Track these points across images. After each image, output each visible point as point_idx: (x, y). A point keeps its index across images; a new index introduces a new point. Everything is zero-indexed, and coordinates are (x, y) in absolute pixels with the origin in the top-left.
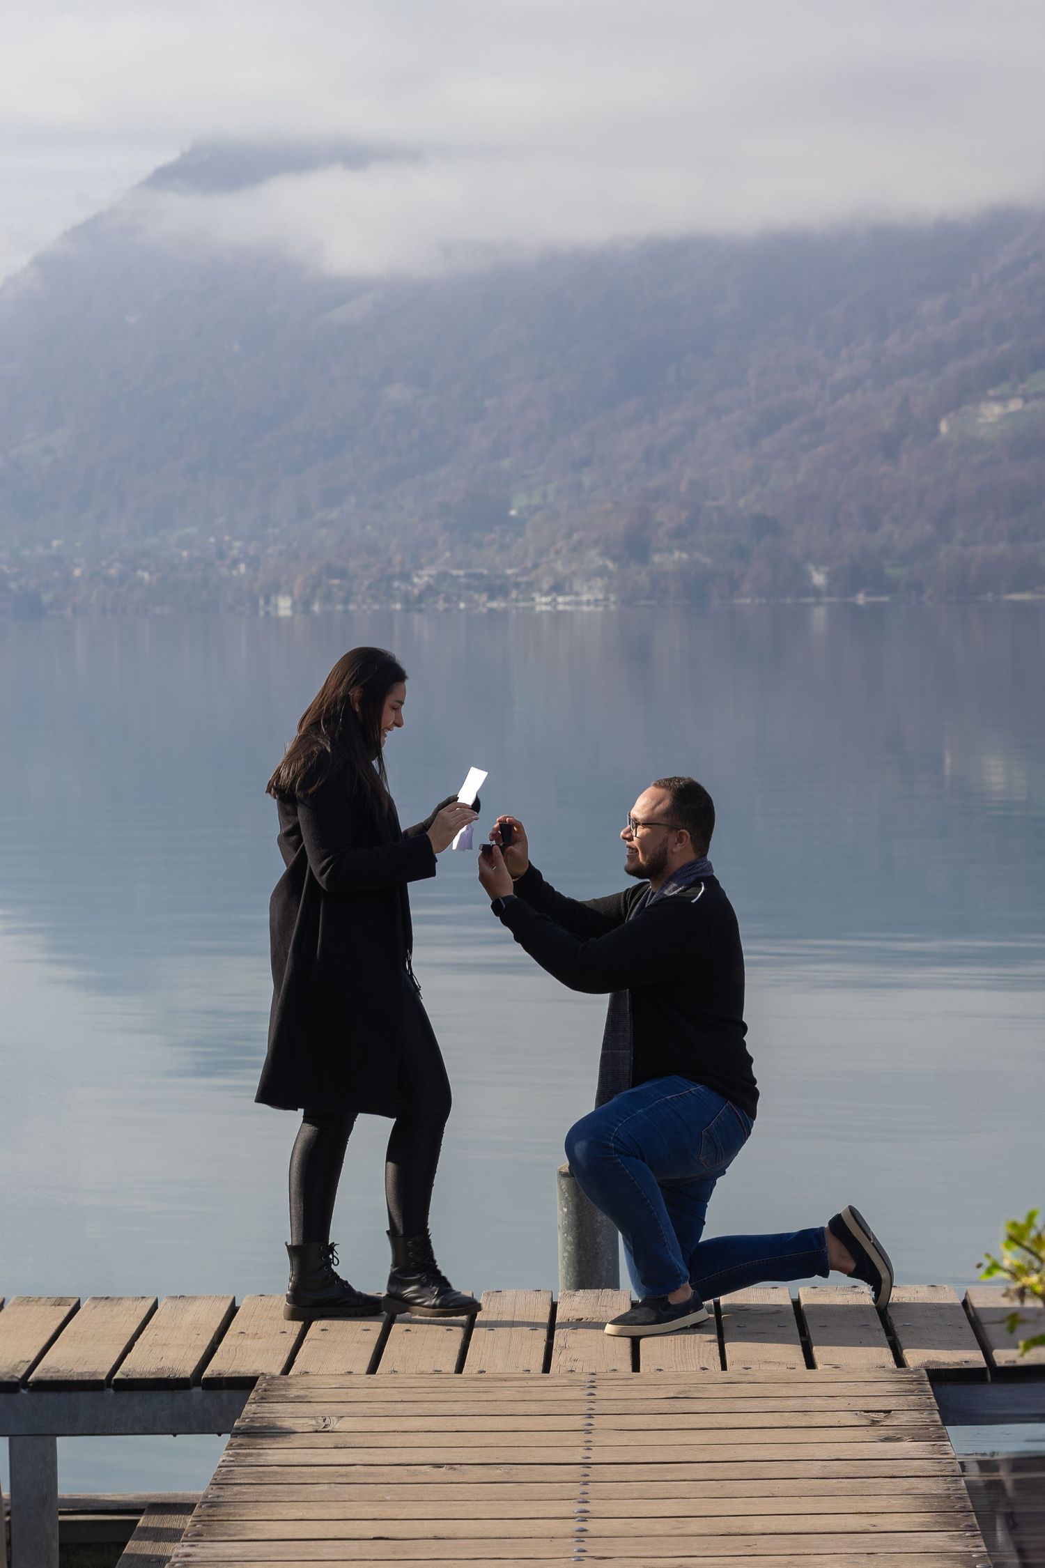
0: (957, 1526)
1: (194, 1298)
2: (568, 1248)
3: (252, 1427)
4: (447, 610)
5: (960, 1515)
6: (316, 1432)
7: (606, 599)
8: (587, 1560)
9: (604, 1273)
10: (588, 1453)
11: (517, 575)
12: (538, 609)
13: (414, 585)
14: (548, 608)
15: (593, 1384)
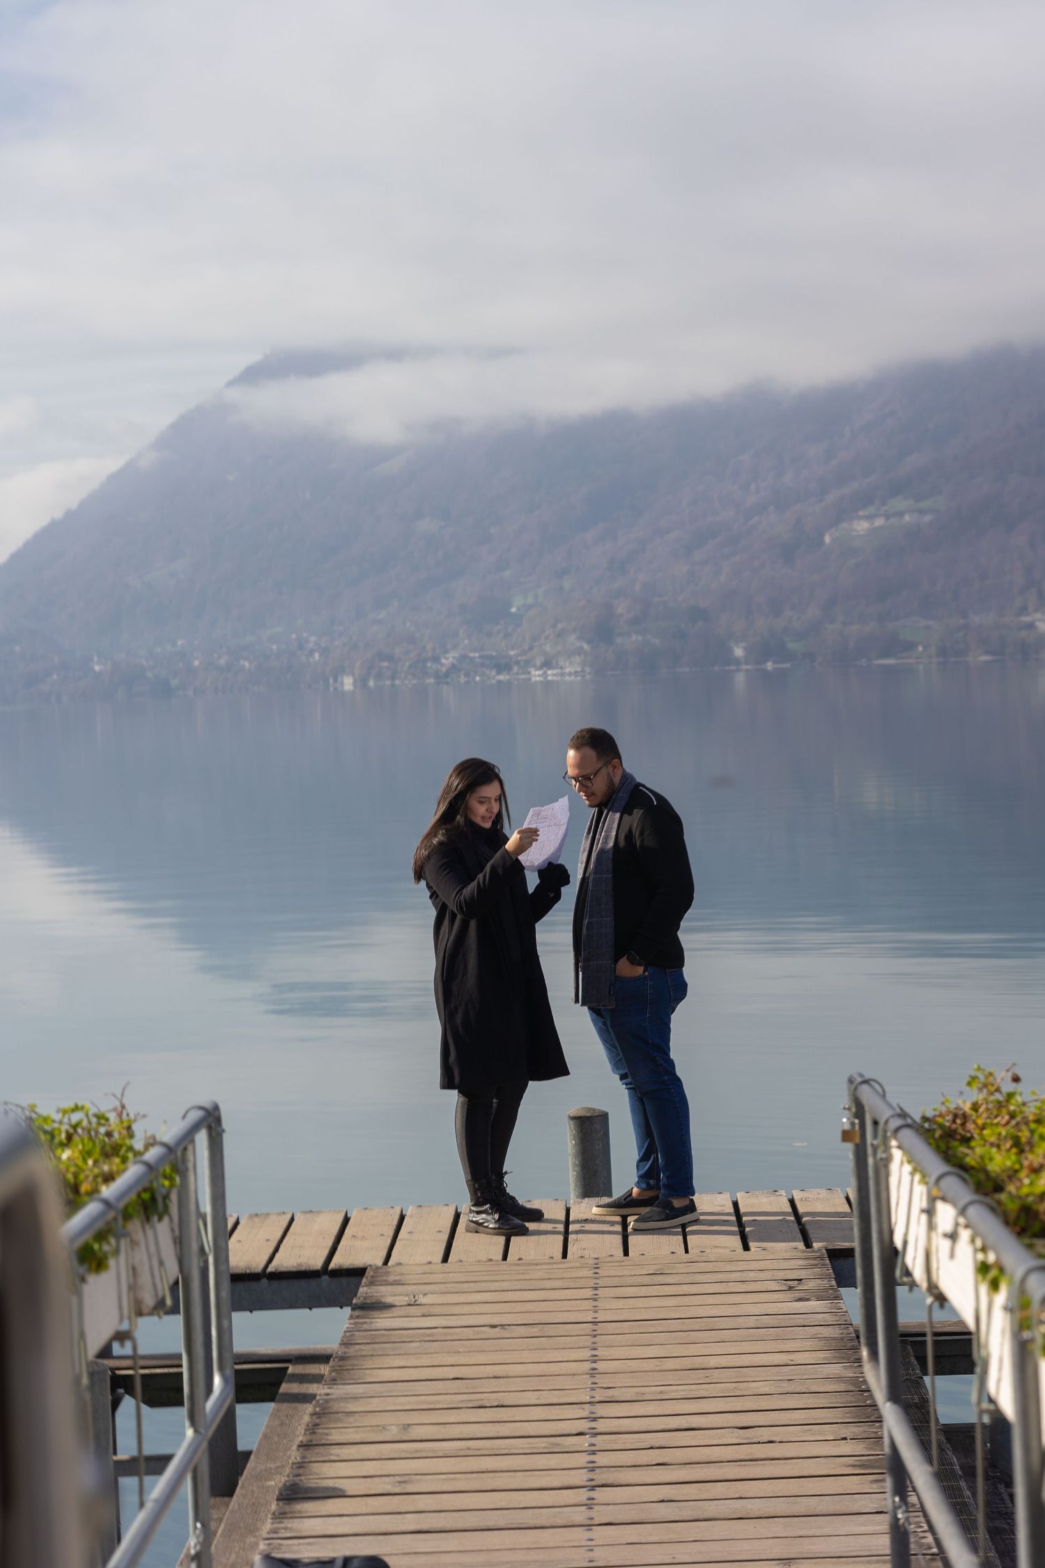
0: (849, 1359)
1: (319, 1212)
2: (576, 1169)
3: (365, 1303)
4: (467, 683)
5: (850, 1352)
6: (409, 1305)
7: (583, 671)
8: (598, 1390)
9: (601, 1185)
10: (596, 1315)
11: (518, 655)
12: (533, 679)
13: (442, 665)
14: (541, 679)
15: (597, 1266)
